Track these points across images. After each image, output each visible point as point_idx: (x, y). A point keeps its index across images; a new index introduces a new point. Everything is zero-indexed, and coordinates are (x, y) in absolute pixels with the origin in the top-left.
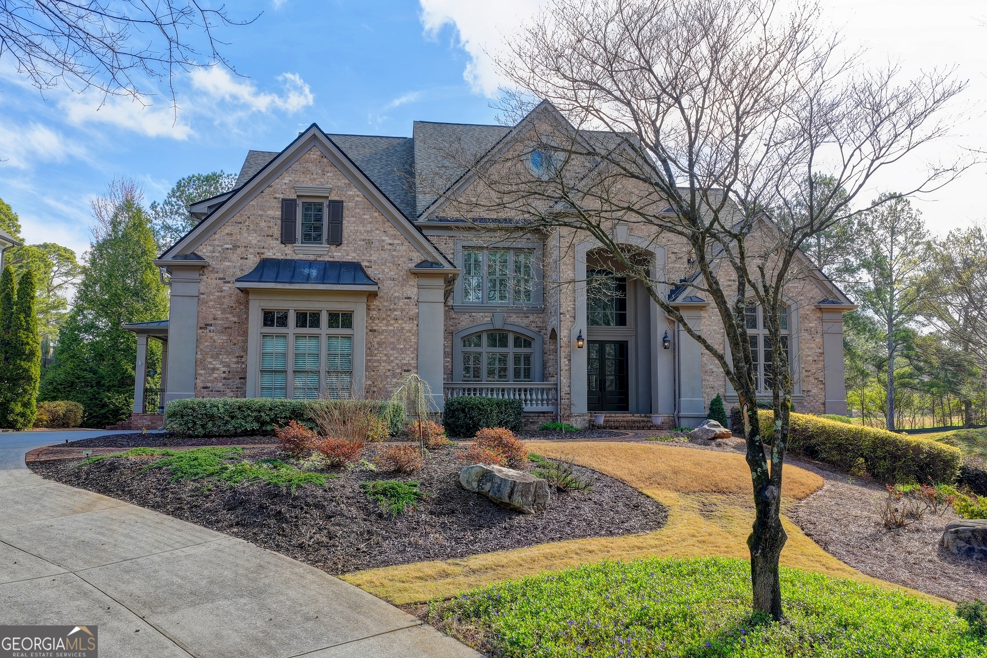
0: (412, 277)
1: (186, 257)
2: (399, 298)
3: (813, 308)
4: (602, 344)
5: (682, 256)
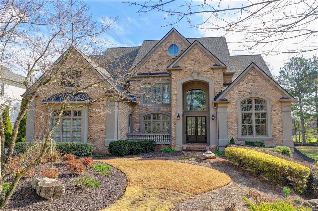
2: (100, 105)
3: (277, 101)
4: (196, 118)
5: (221, 83)
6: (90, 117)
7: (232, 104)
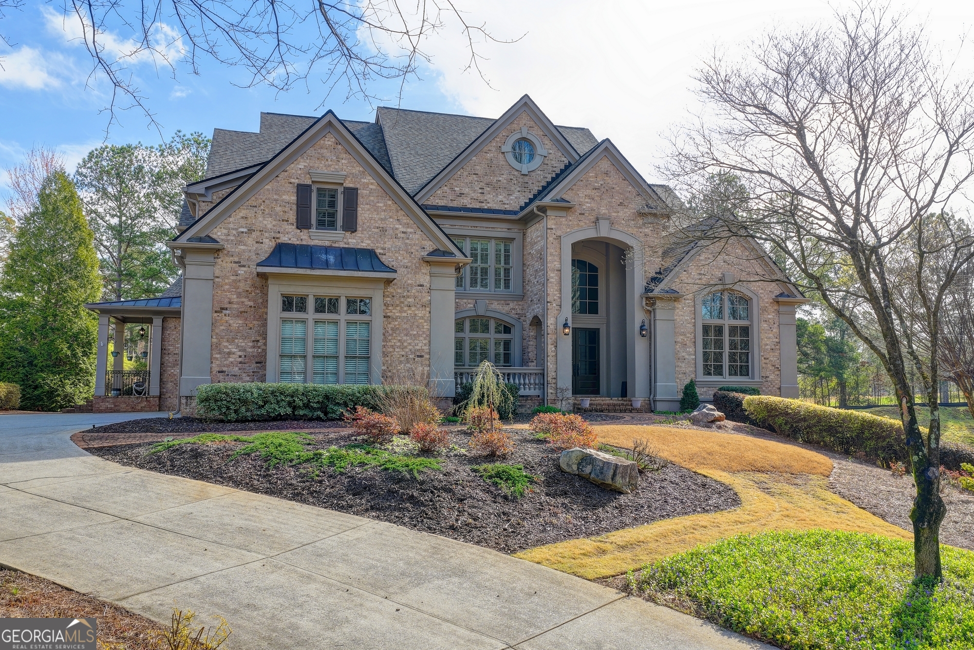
0: (424, 265)
1: (201, 240)
2: (411, 285)
3: (771, 300)
5: (658, 250)
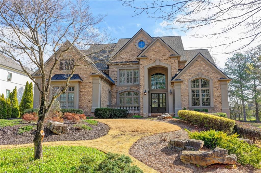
2: (88, 83)
4: (159, 94)
5: (176, 68)
6: (81, 91)
7: (184, 83)
